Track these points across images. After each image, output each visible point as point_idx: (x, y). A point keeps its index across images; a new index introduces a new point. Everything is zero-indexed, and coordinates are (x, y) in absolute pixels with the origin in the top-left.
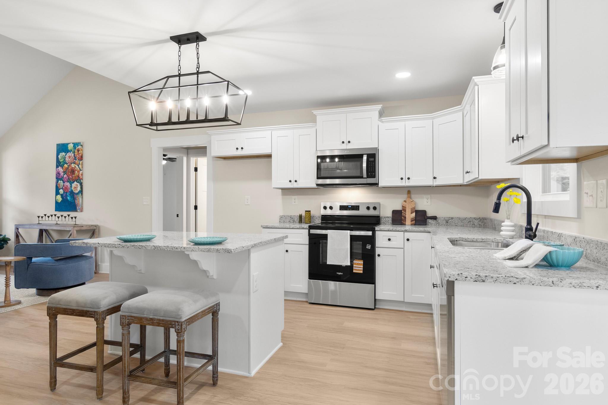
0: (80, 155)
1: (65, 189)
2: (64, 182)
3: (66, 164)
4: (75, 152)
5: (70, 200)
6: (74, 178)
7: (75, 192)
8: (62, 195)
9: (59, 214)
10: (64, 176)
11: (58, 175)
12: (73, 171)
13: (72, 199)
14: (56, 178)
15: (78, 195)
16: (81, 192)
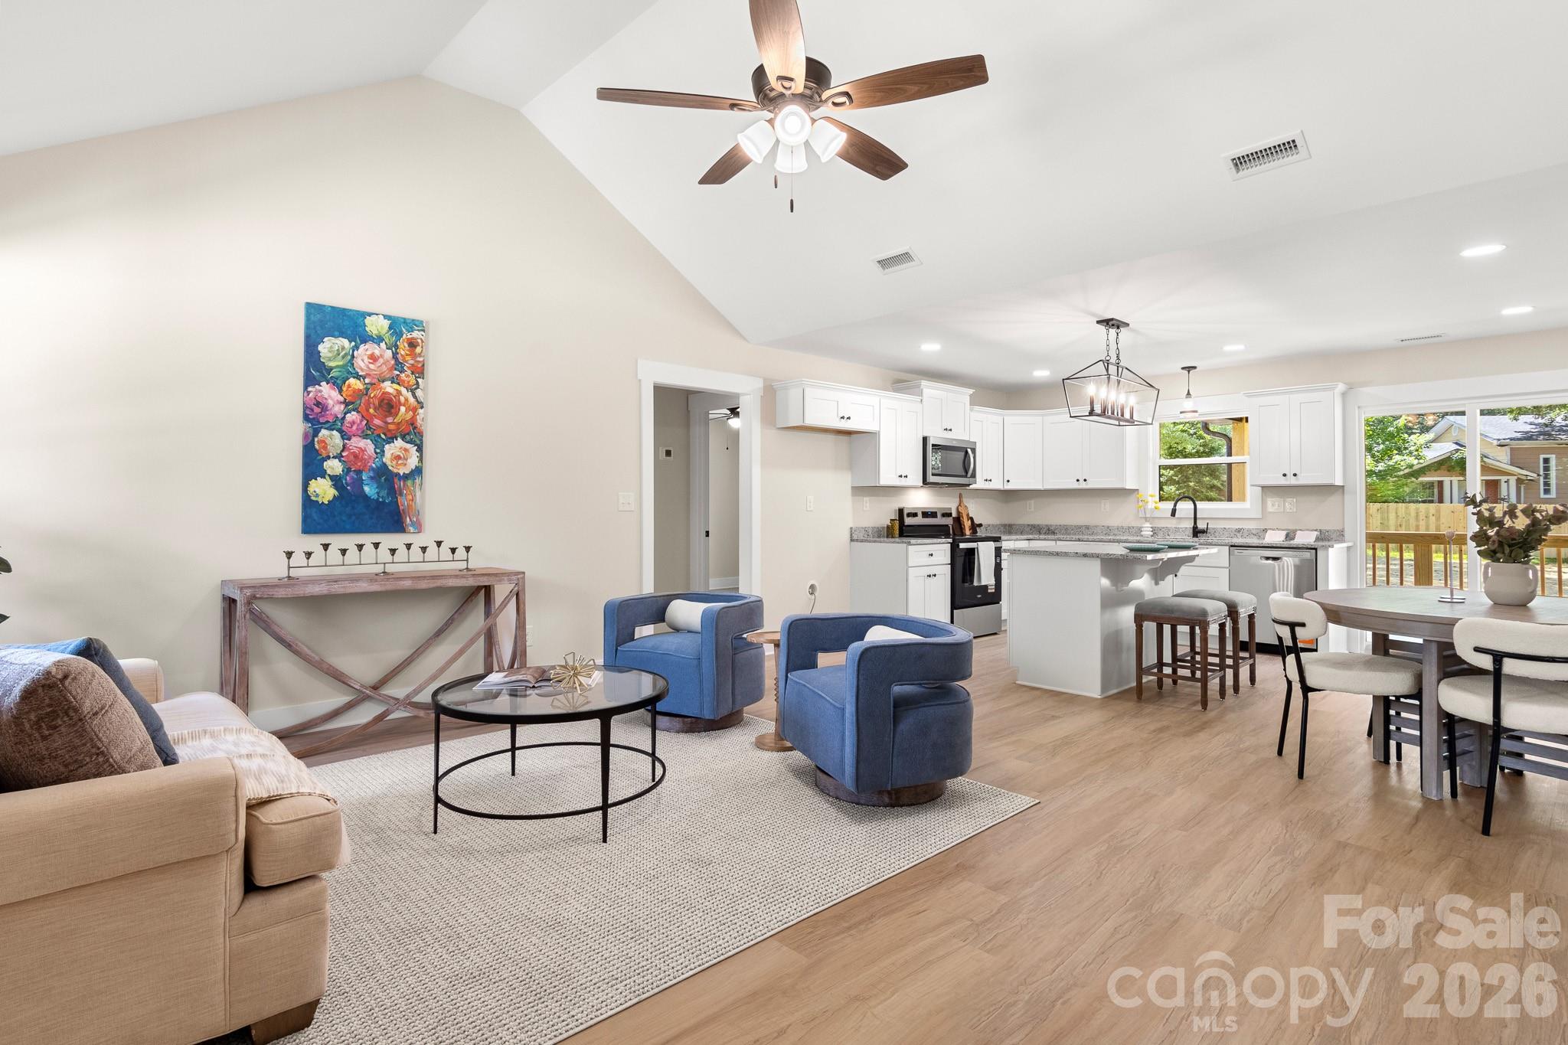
0: (419, 359)
1: (352, 457)
2: (345, 436)
3: (358, 377)
4: (397, 347)
5: (375, 497)
6: (391, 427)
7: (395, 471)
8: (336, 481)
9: (314, 542)
10: (348, 415)
11: (317, 410)
12: (389, 405)
13: (384, 493)
14: (306, 418)
15: (409, 483)
16: (418, 471)
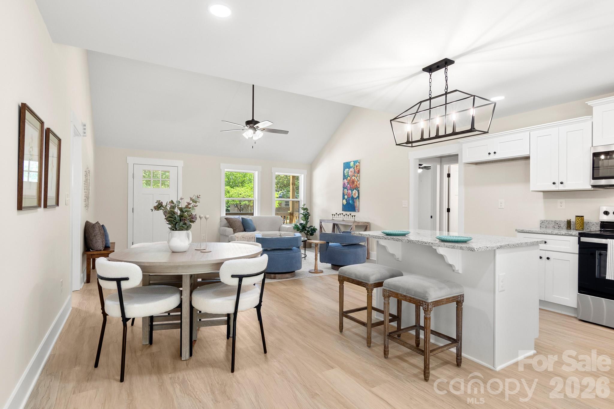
0: (358, 170)
1: (348, 195)
2: (348, 190)
3: (349, 176)
4: (354, 168)
5: (351, 203)
6: (354, 187)
7: (354, 197)
8: (346, 199)
9: (344, 213)
10: (348, 185)
11: (344, 185)
12: (353, 182)
13: (353, 202)
14: (343, 187)
15: (356, 200)
16: (358, 197)
